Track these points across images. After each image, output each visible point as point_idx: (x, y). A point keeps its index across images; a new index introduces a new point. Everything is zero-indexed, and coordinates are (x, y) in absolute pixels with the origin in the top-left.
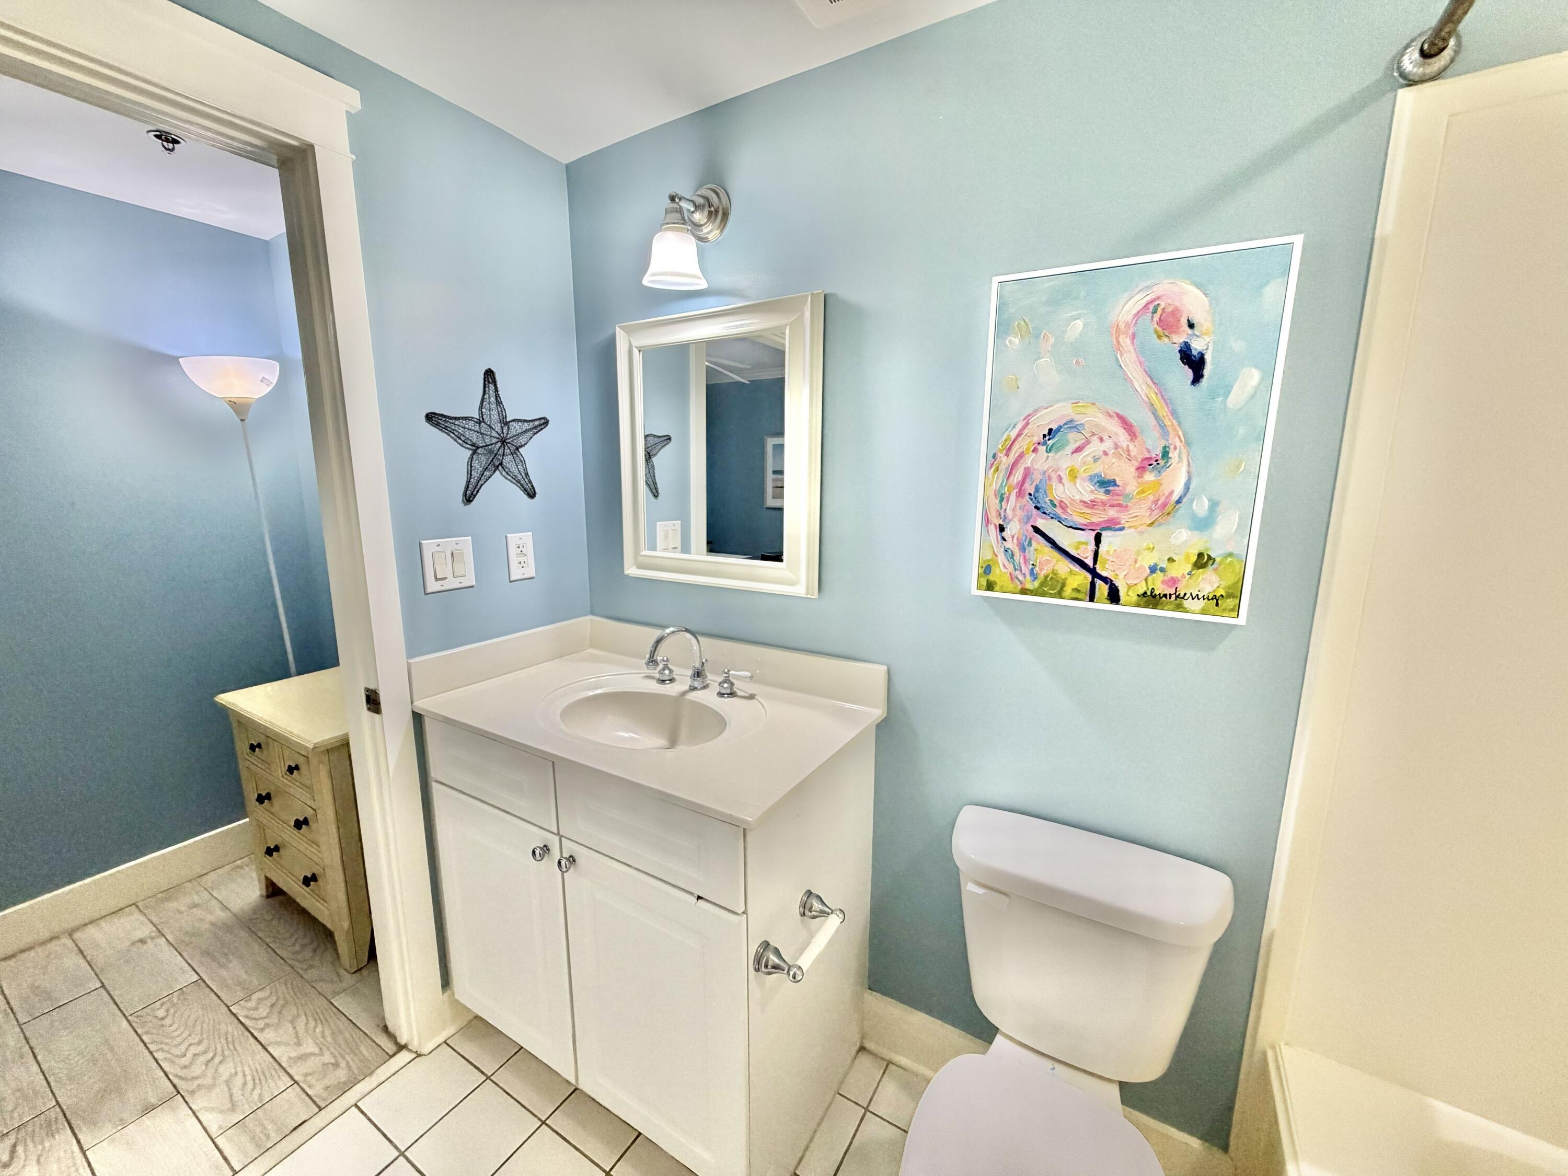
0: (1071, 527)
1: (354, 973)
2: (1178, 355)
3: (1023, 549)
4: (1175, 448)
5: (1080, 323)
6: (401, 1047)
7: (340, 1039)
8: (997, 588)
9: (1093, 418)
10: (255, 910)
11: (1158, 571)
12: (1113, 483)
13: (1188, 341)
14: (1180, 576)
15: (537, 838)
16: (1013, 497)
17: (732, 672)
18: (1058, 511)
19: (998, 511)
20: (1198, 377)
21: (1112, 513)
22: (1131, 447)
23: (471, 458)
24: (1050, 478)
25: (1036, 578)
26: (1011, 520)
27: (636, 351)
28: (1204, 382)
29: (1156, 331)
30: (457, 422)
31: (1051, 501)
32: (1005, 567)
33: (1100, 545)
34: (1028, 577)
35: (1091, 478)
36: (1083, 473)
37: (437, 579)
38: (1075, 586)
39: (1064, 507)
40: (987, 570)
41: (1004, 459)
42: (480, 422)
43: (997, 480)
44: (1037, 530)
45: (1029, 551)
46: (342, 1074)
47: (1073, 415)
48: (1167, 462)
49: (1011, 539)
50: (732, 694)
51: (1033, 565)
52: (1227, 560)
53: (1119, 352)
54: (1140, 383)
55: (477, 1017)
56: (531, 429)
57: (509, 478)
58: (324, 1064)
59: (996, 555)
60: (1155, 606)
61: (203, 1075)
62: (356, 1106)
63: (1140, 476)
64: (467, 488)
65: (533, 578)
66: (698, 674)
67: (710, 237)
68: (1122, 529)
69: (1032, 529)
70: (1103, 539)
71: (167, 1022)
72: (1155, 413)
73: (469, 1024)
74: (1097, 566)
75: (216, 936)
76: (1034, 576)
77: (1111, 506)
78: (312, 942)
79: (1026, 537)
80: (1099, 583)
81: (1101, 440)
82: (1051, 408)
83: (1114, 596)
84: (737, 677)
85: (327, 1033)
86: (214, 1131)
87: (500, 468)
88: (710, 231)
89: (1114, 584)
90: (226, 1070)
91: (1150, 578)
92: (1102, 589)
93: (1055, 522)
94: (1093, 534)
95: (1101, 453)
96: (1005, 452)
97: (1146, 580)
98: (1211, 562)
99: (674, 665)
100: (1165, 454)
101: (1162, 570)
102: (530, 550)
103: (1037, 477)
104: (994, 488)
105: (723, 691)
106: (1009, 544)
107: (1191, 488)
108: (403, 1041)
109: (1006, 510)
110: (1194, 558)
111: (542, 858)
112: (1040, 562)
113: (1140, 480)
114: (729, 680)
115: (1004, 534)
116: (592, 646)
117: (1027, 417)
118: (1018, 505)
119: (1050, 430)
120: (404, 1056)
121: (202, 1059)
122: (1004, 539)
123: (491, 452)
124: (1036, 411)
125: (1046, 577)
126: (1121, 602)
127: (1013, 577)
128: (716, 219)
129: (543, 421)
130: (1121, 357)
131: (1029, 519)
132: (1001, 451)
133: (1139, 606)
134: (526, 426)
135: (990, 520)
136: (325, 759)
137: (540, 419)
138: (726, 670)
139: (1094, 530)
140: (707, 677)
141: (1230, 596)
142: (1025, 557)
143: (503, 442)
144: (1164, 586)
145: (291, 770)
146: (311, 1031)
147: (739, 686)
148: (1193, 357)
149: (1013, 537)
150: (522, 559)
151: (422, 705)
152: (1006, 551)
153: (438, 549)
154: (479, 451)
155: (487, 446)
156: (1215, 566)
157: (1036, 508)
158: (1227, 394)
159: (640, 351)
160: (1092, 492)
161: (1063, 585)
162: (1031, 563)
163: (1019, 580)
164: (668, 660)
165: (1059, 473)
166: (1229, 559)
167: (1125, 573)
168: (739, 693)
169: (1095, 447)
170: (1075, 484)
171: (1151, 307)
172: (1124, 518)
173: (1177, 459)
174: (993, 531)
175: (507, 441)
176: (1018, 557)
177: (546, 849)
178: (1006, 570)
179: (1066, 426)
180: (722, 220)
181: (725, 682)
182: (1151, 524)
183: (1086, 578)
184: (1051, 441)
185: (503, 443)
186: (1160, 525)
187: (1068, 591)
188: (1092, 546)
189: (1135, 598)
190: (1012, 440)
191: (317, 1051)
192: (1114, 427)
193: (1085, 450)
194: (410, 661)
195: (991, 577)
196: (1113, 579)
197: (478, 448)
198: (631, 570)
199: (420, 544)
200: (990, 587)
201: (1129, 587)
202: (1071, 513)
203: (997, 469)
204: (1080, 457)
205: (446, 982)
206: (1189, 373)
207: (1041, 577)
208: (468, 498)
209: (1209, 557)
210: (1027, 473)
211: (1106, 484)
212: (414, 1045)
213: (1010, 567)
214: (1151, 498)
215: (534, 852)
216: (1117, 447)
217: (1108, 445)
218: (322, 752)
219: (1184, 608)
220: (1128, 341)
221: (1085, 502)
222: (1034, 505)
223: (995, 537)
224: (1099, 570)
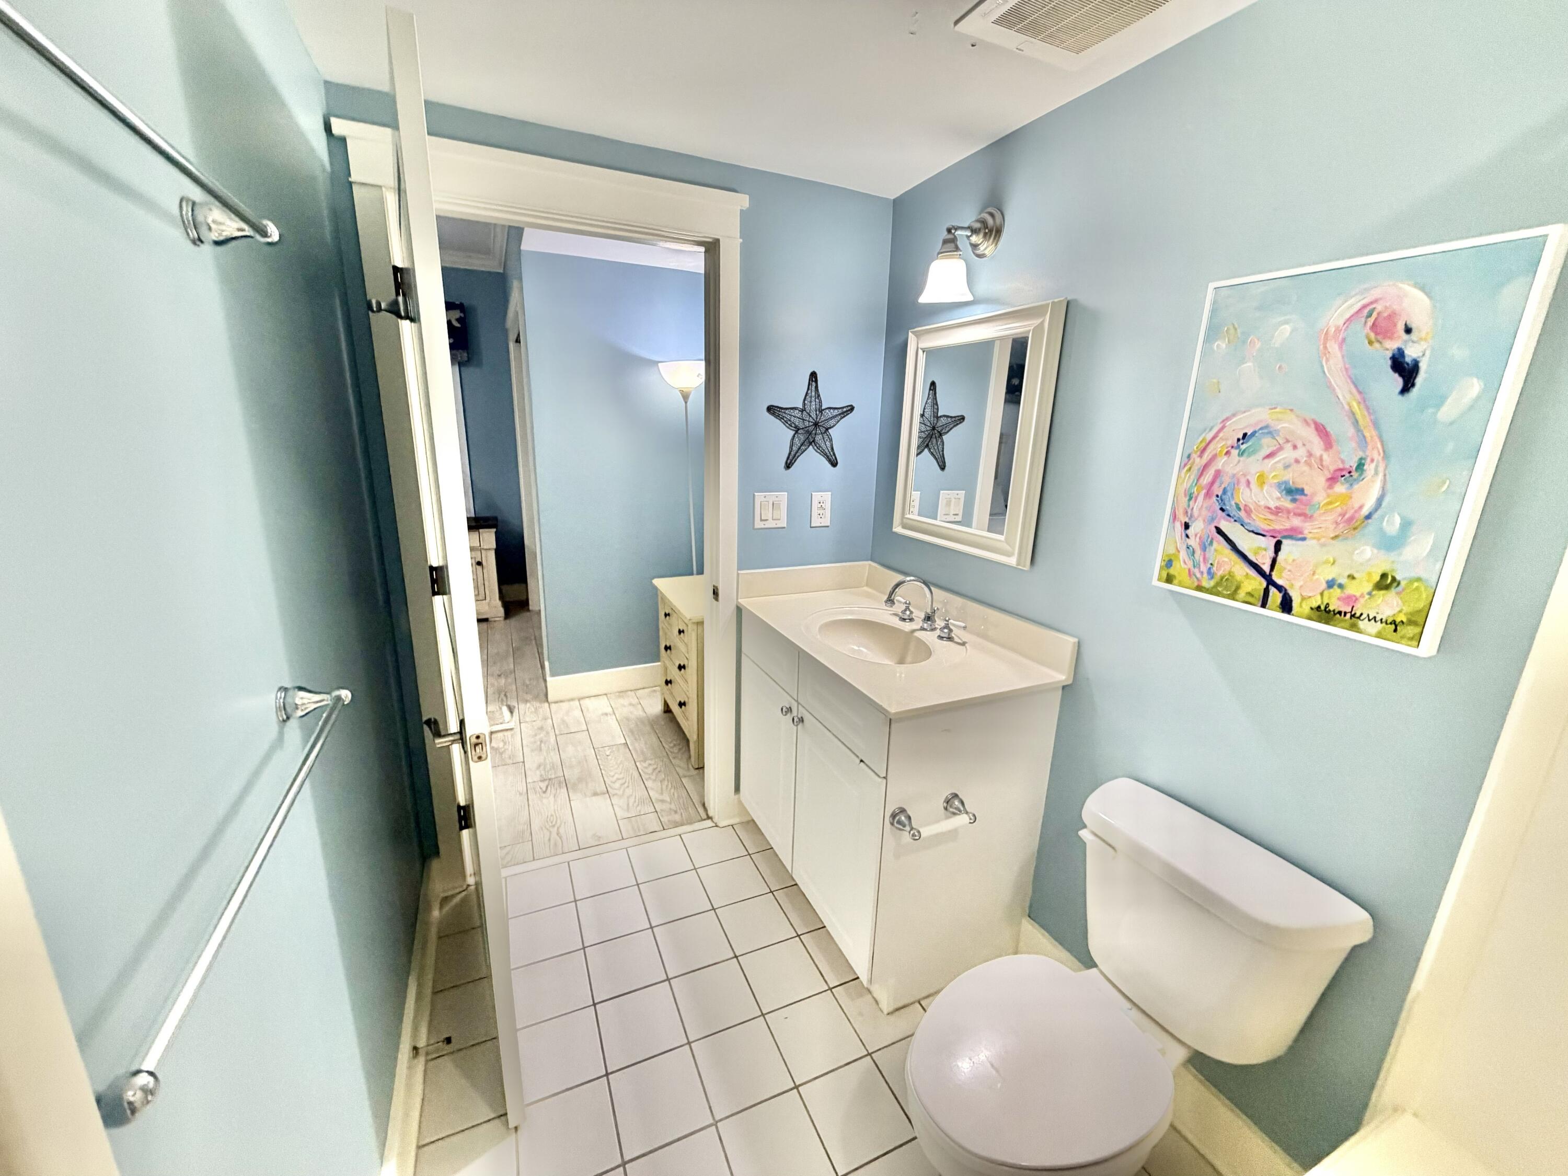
0: (1253, 532)
1: (696, 769)
2: (1389, 362)
3: (1204, 548)
4: (1372, 460)
5: (1287, 328)
6: (709, 818)
7: (681, 801)
8: (1175, 582)
9: (1289, 424)
10: (657, 717)
11: (1335, 587)
12: (1301, 491)
13: (1403, 347)
14: (1358, 594)
15: (786, 702)
16: (1201, 498)
17: (951, 621)
18: (1242, 514)
19: (1185, 509)
20: (1407, 387)
21: (1296, 522)
22: (1325, 457)
23: (794, 436)
24: (1238, 483)
25: (1212, 578)
26: (1196, 519)
27: (920, 352)
28: (1415, 391)
29: (1367, 337)
30: (787, 412)
31: (1237, 505)
32: (1185, 562)
33: (1280, 553)
34: (1205, 575)
35: (1279, 485)
36: (1272, 480)
37: (761, 520)
38: (1249, 589)
39: (1248, 512)
40: (1169, 563)
41: (1198, 460)
42: (802, 411)
43: (1189, 480)
44: (1219, 531)
45: (1210, 550)
46: (677, 817)
47: (1270, 420)
48: (1361, 475)
49: (1194, 537)
50: (950, 639)
51: (1211, 564)
52: (1413, 584)
53: (1324, 358)
54: (1344, 392)
55: (753, 820)
56: (840, 414)
57: (819, 451)
58: (670, 809)
59: (1179, 552)
60: (1327, 622)
61: (619, 789)
62: (680, 835)
63: (1330, 487)
64: (788, 458)
65: (828, 527)
66: (928, 618)
67: (986, 252)
68: (1304, 539)
69: (1214, 530)
70: (1283, 547)
71: (610, 757)
72: (1356, 422)
73: (748, 822)
74: (1274, 574)
75: (637, 725)
76: (1211, 574)
77: (1295, 514)
78: (679, 744)
79: (1208, 537)
80: (1273, 590)
81: (1295, 447)
82: (1249, 413)
83: (1286, 606)
84: (954, 625)
85: (676, 795)
86: (618, 818)
87: (813, 444)
88: (987, 247)
89: (1288, 594)
90: (629, 792)
91: (1326, 593)
92: (1275, 597)
93: (1238, 525)
94: (1274, 541)
95: (1292, 461)
96: (1198, 453)
97: (1322, 594)
98: (1395, 584)
99: (914, 608)
100: (1360, 466)
101: (1341, 586)
102: (828, 506)
103: (1226, 480)
104: (1185, 487)
105: (943, 635)
106: (1193, 542)
107: (1384, 504)
108: (711, 814)
109: (1193, 508)
110: (1377, 578)
111: (786, 715)
112: (1218, 562)
113: (1329, 491)
114: (949, 627)
115: (1188, 532)
116: (867, 585)
117: (1223, 421)
118: (1205, 505)
119: (1245, 435)
120: (709, 823)
121: (620, 782)
122: (1187, 536)
123: (808, 431)
124: (1234, 415)
125: (1222, 578)
126: (1293, 612)
127: (1192, 573)
128: (989, 240)
129: (849, 408)
130: (1326, 364)
131: (1213, 519)
132: (1196, 452)
133: (1310, 618)
134: (836, 412)
135: (1177, 517)
136: (695, 627)
137: (847, 406)
138: (947, 619)
139: (1274, 537)
140: (935, 621)
141: (1411, 622)
142: (1204, 556)
143: (816, 424)
144: (1340, 603)
145: (680, 632)
146: (669, 789)
147: (956, 633)
148: (1406, 366)
149: (1196, 535)
150: (821, 512)
151: (743, 601)
152: (1188, 548)
153: (765, 500)
154: (799, 432)
155: (806, 427)
156: (1399, 589)
157: (1222, 509)
158: (1439, 406)
159: (924, 352)
160: (1278, 499)
161: (1238, 588)
162: (1210, 562)
163: (1196, 577)
164: (909, 604)
165: (1249, 477)
166: (1416, 584)
167: (1302, 583)
168: (956, 639)
169: (1287, 454)
170: (1262, 490)
171: (1366, 311)
172: (1308, 528)
173: (1373, 472)
174: (1179, 527)
175: (820, 424)
176: (1198, 552)
177: (790, 710)
178: (1186, 566)
179: (1260, 432)
180: (994, 238)
181: (944, 628)
182: (1336, 537)
183: (1261, 584)
184: (1244, 445)
185: (816, 426)
186: (1346, 539)
187: (1242, 594)
188: (1271, 553)
189: (1306, 609)
190: (1207, 441)
191: (669, 800)
192: (1310, 434)
193: (1278, 454)
194: (739, 572)
195: (1172, 571)
196: (1287, 588)
197: (799, 429)
198: (898, 529)
199: (754, 495)
200: (1169, 579)
201: (1303, 599)
202: (1254, 518)
203: (1190, 469)
204: (1272, 461)
205: (737, 789)
206: (1399, 382)
207: (1217, 578)
208: (788, 466)
209: (1394, 579)
210: (1218, 474)
211: (1293, 492)
212: (715, 820)
213: (1190, 564)
214: (1339, 509)
215: (782, 709)
216: (1310, 455)
217: (1301, 453)
218: (694, 623)
219: (1359, 629)
220: (1336, 347)
221: (1269, 508)
222: (1220, 507)
223: (1180, 534)
224: (1275, 577)
